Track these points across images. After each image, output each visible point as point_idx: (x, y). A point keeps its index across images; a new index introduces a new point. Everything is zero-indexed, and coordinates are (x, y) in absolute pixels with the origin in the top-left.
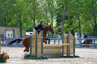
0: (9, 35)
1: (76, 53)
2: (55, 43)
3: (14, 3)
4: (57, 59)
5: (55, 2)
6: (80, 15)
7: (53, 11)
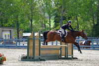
0: (6, 37)
1: (74, 54)
2: (52, 44)
3: (11, 3)
4: (55, 61)
5: (53, 2)
6: (79, 16)
7: (51, 11)
